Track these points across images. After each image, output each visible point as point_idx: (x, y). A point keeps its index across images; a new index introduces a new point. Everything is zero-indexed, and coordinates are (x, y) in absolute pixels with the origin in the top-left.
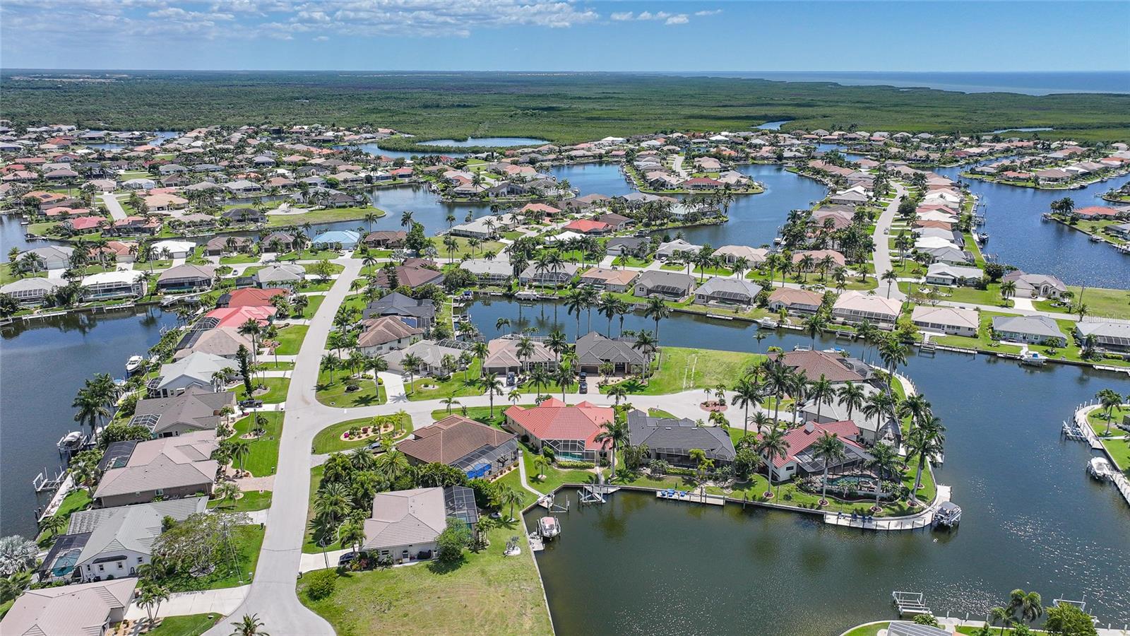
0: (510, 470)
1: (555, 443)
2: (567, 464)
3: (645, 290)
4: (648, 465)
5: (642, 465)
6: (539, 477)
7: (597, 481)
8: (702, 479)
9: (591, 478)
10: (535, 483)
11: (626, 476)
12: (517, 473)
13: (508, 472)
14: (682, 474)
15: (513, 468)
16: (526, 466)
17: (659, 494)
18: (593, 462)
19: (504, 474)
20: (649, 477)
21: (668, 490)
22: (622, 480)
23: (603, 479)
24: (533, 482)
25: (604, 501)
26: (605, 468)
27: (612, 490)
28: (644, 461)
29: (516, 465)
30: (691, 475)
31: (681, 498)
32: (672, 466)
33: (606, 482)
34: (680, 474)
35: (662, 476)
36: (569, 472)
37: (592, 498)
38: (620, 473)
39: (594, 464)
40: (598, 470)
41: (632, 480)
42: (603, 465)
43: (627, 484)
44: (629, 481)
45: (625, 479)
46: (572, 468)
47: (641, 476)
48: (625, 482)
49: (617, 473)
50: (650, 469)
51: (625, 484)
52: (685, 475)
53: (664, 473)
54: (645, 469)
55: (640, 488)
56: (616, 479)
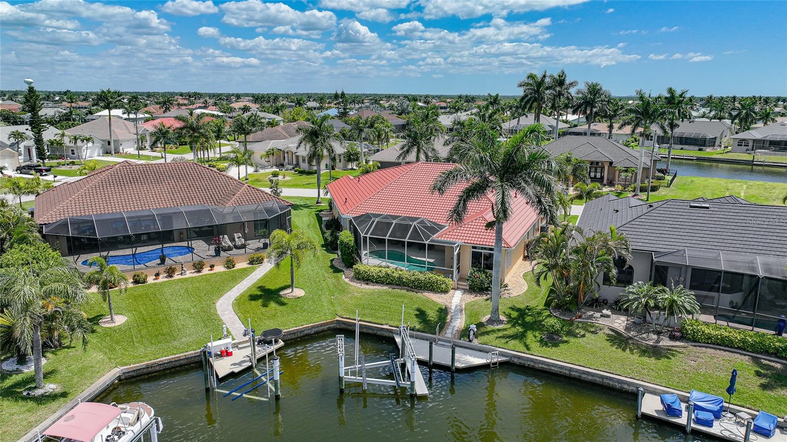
4: (618, 307)
5: (597, 304)
6: (286, 292)
9: (423, 315)
10: (258, 303)
12: (239, 277)
14: (755, 350)
15: (241, 265)
17: (650, 405)
18: (447, 275)
19: (204, 272)
20: (618, 339)
21: (699, 396)
22: (520, 337)
23: (458, 324)
24: (254, 298)
26: (480, 299)
28: (611, 292)
29: (257, 261)
32: (710, 319)
34: (742, 347)
35: (666, 342)
36: (380, 294)
38: (521, 315)
40: (456, 299)
41: (552, 339)
42: (478, 288)
43: (528, 349)
44: (541, 341)
45: (530, 335)
46: (387, 284)
47: (588, 335)
48: (528, 342)
49: (509, 316)
50: (623, 318)
51: (524, 349)
52: (766, 352)
53: (678, 334)
54: (608, 316)
55: (577, 371)
56: (499, 330)
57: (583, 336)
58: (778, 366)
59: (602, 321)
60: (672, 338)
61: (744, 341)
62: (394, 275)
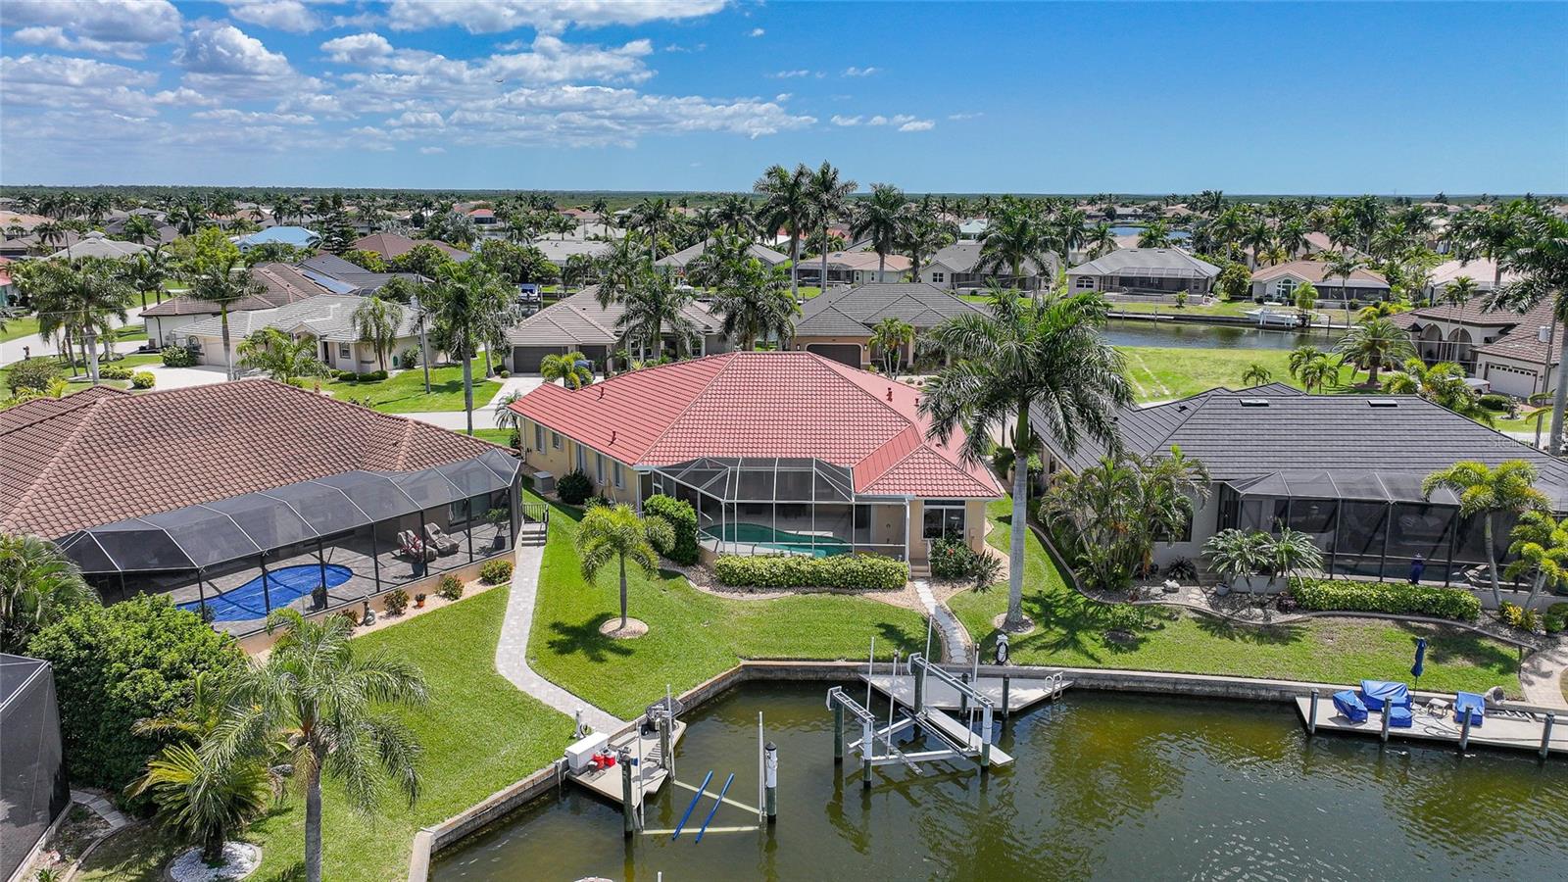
0: (451, 590)
1: (702, 471)
2: (762, 566)
3: (947, 278)
4: (1183, 571)
5: (1154, 574)
6: (609, 627)
7: (937, 649)
8: (1523, 629)
9: (890, 632)
10: (579, 657)
11: (1075, 624)
12: (489, 613)
13: (434, 603)
14: (1397, 610)
15: (472, 589)
16: (549, 582)
17: (1326, 714)
18: (897, 553)
19: (410, 612)
20: (1209, 623)
21: (1373, 687)
22: (1075, 644)
23: (960, 638)
24: (563, 649)
25: (998, 757)
26: (964, 590)
27: (1025, 694)
29: (497, 577)
30: (1452, 609)
31: (1475, 734)
33: (986, 646)
35: (1278, 618)
37: (917, 738)
38: (1045, 608)
39: (905, 566)
40: (925, 597)
41: (1121, 638)
42: (944, 573)
43: (1098, 661)
44: (1107, 645)
45: (1081, 636)
46: (790, 586)
47: (1167, 624)
48: (1090, 650)
49: (1030, 611)
50: (1196, 590)
51: (1090, 662)
52: (1411, 612)
53: (1291, 602)
54: (1175, 591)
55: (1187, 682)
56: (1034, 638)
57: (1161, 627)
58: (1431, 626)
59: (1171, 600)
60: (1284, 609)
61: (1381, 599)
62: (803, 567)
